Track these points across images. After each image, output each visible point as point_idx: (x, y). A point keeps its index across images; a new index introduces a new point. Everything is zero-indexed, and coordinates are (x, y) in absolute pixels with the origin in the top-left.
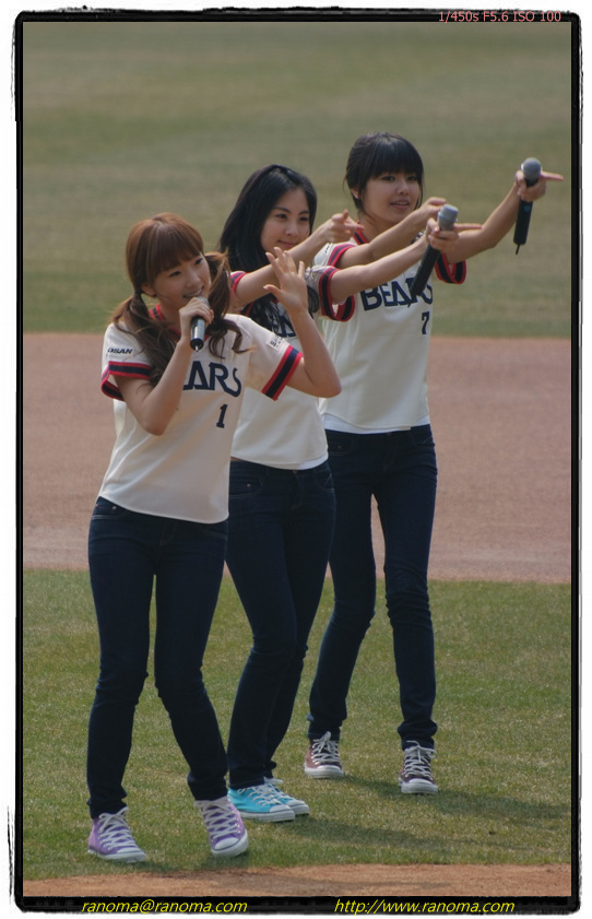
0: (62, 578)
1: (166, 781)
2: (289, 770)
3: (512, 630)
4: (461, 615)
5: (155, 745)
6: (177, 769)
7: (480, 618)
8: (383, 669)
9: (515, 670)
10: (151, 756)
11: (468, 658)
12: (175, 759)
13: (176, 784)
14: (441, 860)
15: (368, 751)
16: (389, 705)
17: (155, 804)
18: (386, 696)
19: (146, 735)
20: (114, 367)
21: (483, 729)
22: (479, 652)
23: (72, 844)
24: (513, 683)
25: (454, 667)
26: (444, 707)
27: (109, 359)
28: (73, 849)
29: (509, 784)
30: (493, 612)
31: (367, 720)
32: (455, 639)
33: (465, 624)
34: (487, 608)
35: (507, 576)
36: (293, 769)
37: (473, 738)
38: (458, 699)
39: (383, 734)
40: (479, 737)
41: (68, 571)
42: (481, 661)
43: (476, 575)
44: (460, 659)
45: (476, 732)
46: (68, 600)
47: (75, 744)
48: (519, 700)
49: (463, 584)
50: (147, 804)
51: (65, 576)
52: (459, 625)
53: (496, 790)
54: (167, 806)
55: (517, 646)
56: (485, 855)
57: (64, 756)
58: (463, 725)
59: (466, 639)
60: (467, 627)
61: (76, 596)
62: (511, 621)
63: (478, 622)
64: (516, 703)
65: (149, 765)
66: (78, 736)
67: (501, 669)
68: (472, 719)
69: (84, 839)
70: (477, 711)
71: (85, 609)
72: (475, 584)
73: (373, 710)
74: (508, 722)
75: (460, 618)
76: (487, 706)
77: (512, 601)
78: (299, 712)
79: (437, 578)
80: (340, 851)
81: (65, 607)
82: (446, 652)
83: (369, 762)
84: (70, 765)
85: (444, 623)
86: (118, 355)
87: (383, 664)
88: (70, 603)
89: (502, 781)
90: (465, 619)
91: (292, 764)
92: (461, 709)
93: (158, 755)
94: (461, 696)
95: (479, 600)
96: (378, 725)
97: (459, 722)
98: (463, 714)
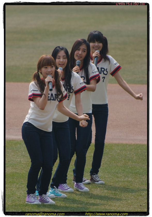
4: (133, 152)
7: (138, 153)
8: (114, 165)
11: (135, 163)
18: (115, 172)
21: (139, 180)
22: (138, 161)
25: (132, 165)
26: (129, 175)
30: (141, 152)
31: (110, 178)
32: (132, 158)
36: (92, 190)
37: (136, 182)
38: (133, 173)
39: (114, 181)
40: (138, 182)
43: (137, 142)
45: (137, 181)
49: (134, 145)
52: (133, 155)
60: (135, 155)
63: (138, 154)
68: (136, 178)
70: (137, 176)
72: (137, 145)
73: (112, 175)
76: (140, 174)
79: (128, 143)
82: (130, 161)
85: (129, 154)
87: (114, 164)
90: (134, 153)
91: (92, 188)
92: (133, 175)
94: (133, 172)
95: (138, 148)
96: (113, 179)
97: (133, 178)
98: (134, 176)
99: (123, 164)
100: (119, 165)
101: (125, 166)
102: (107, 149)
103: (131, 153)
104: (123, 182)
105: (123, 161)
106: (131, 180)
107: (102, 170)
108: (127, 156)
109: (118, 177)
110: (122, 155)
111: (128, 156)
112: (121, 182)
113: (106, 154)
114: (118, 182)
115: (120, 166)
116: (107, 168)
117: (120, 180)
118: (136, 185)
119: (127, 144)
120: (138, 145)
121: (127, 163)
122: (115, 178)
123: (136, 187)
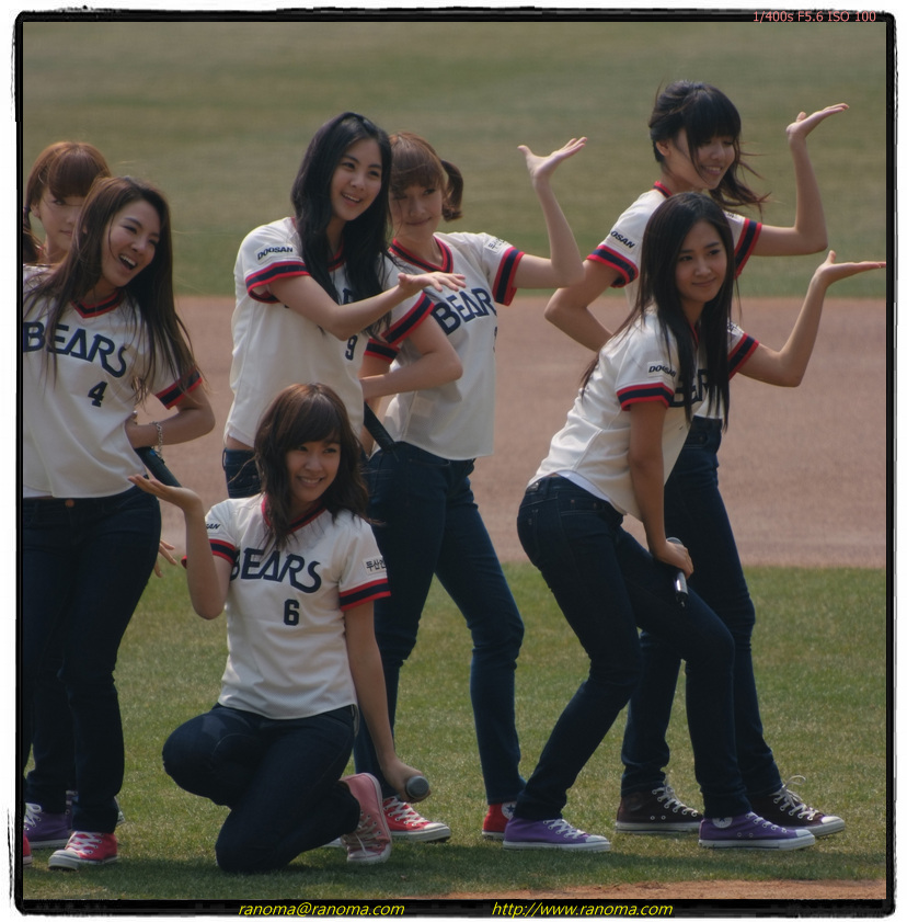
4: (826, 605)
7: (846, 608)
14: (807, 875)
21: (851, 731)
22: (846, 645)
23: (400, 862)
25: (819, 663)
26: (807, 706)
28: (401, 867)
30: (861, 601)
32: (819, 631)
33: (831, 615)
34: (854, 597)
37: (840, 741)
38: (824, 698)
40: (847, 739)
42: (848, 655)
44: (825, 654)
45: (843, 734)
49: (827, 571)
52: (823, 616)
58: (829, 727)
59: (832, 631)
60: (832, 618)
63: (844, 613)
68: (840, 719)
69: (413, 856)
70: (844, 711)
72: (841, 571)
75: (824, 608)
76: (856, 705)
82: (810, 646)
85: (807, 614)
90: (831, 610)
92: (827, 709)
94: (826, 694)
95: (845, 588)
97: (825, 723)
98: (828, 714)
99: (782, 661)
100: (762, 662)
101: (789, 665)
103: (815, 607)
105: (780, 644)
106: (815, 730)
108: (798, 622)
110: (773, 619)
111: (801, 623)
115: (767, 668)
118: (842, 751)
119: (795, 570)
121: (799, 653)
123: (838, 762)
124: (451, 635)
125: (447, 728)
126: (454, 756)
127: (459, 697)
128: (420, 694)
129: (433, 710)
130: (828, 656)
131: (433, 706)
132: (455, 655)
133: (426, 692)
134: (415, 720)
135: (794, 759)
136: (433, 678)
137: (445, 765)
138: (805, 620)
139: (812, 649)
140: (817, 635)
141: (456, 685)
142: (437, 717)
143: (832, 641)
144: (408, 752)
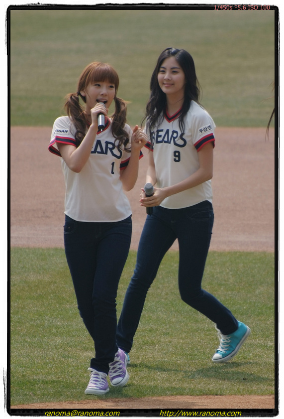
0: (26, 252)
1: (79, 354)
2: (142, 348)
3: (254, 276)
4: (228, 269)
5: (73, 336)
6: (85, 348)
7: (237, 270)
9: (256, 296)
10: (71, 342)
11: (232, 290)
12: (84, 344)
13: (84, 356)
14: (219, 393)
15: (181, 338)
16: (192, 315)
17: (73, 366)
19: (69, 331)
20: (58, 139)
22: (237, 287)
23: (31, 387)
24: (255, 303)
27: (56, 135)
28: (32, 389)
29: (253, 354)
30: (244, 267)
31: (181, 322)
32: (225, 281)
33: (230, 273)
34: (241, 265)
35: (251, 249)
39: (189, 330)
41: (28, 248)
42: (239, 292)
44: (228, 291)
46: (28, 263)
47: (33, 336)
48: (258, 311)
49: (229, 253)
50: (69, 366)
51: (27, 250)
52: (227, 274)
53: (247, 358)
54: (79, 367)
55: (257, 284)
56: (241, 391)
57: (27, 342)
59: (231, 281)
60: (231, 275)
61: (32, 261)
62: (253, 272)
64: (256, 313)
65: (71, 346)
66: (34, 332)
67: (249, 296)
69: (37, 384)
71: (37, 268)
72: (235, 253)
73: (184, 318)
74: (253, 323)
76: (242, 315)
77: (254, 261)
78: (147, 319)
79: (216, 250)
80: (168, 389)
81: (27, 267)
82: (221, 287)
83: (182, 344)
84: (30, 347)
85: (220, 273)
86: (60, 133)
88: (30, 265)
89: (250, 353)
90: (231, 271)
93: (75, 341)
95: (237, 261)
96: (186, 325)
102: (173, 264)
103: (223, 270)
104: (207, 330)
107: (164, 307)
108: (215, 277)
109: (197, 321)
111: (217, 277)
112: (204, 330)
113: (172, 274)
114: (197, 331)
116: (174, 301)
117: (201, 326)
120: (238, 253)
121: (216, 291)
122: (191, 323)
124: (55, 283)
125: (54, 326)
126: (57, 339)
127: (59, 311)
128: (41, 310)
129: (47, 317)
130: (229, 292)
131: (47, 315)
132: (57, 292)
133: (43, 309)
134: (38, 322)
135: (213, 339)
136: (47, 303)
137: (52, 342)
138: (219, 276)
139: (222, 289)
140: (224, 282)
141: (58, 305)
142: (48, 321)
143: (231, 285)
144: (35, 337)
